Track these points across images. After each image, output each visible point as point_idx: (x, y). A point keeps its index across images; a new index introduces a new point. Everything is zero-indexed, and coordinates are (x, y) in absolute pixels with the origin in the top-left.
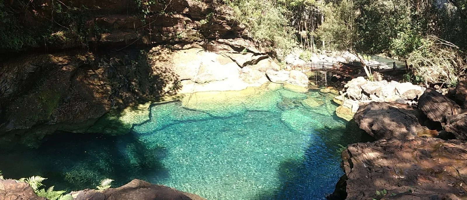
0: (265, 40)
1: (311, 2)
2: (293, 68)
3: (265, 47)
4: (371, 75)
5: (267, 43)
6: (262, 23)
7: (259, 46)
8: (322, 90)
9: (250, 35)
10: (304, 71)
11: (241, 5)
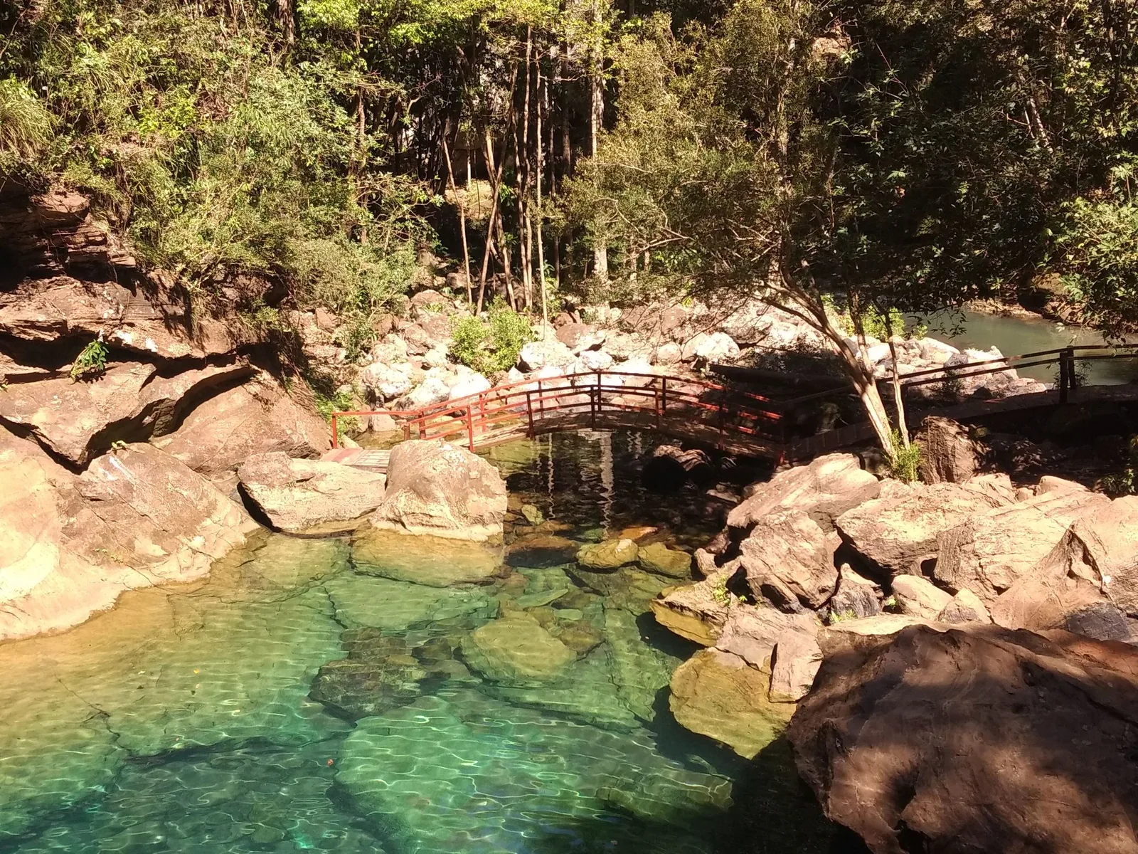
0: (230, 267)
1: (531, 18)
2: (415, 428)
3: (231, 316)
4: (906, 441)
5: (242, 289)
6: (203, 168)
7: (189, 311)
8: (587, 553)
9: (123, 252)
10: (479, 438)
11: (51, 68)
